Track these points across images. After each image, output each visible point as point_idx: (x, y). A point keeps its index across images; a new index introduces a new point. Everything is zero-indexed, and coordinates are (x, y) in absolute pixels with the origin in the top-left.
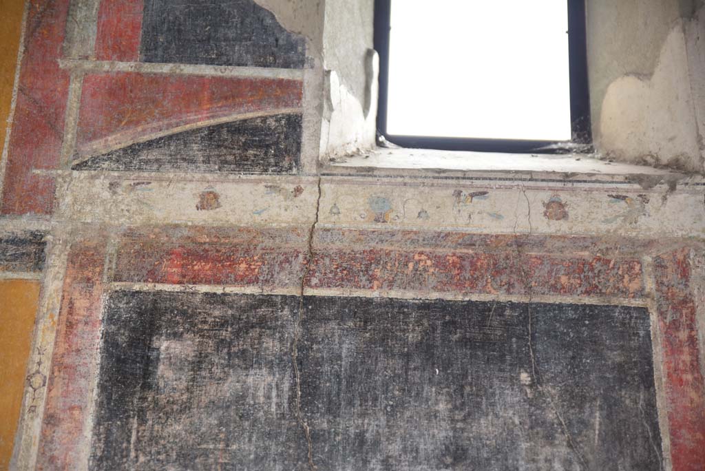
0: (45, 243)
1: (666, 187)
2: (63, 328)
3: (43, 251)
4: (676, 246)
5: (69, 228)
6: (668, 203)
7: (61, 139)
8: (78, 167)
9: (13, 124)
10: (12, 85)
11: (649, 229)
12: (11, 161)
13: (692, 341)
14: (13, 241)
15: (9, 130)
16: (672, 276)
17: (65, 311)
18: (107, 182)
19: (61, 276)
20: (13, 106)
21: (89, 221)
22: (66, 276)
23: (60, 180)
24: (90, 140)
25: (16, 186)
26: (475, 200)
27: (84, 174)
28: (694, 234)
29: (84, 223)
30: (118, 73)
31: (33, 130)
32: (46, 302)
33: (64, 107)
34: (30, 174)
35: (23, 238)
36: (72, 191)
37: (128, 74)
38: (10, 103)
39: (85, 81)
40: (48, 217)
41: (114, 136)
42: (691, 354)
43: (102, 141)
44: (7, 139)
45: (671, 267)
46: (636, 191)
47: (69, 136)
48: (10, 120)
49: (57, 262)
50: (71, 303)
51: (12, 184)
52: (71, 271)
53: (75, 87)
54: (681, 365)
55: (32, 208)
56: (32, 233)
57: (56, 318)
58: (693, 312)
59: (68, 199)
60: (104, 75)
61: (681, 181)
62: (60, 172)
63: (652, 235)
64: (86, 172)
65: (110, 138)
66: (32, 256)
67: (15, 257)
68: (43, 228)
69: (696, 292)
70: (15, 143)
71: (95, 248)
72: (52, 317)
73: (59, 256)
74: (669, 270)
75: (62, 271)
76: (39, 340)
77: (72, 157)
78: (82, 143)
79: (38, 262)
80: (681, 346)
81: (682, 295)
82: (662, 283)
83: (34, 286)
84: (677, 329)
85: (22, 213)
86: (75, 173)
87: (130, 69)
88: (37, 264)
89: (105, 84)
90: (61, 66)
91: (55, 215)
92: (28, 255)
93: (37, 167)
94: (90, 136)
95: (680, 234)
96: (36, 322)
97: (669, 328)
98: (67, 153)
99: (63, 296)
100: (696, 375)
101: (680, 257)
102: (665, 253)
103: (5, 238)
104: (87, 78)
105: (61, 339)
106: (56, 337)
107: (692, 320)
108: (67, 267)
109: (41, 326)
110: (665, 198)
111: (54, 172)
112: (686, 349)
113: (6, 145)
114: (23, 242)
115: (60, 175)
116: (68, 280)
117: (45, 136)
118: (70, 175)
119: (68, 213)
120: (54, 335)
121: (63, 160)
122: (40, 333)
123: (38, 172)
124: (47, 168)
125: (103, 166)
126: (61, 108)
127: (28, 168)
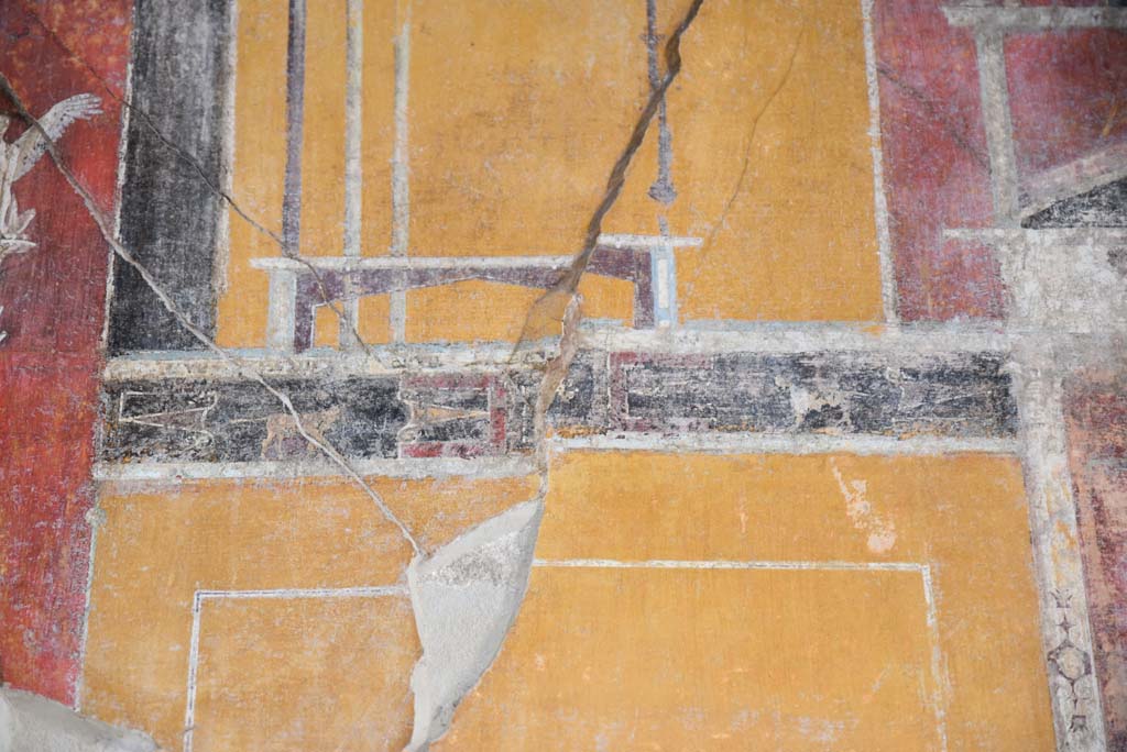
0: (1006, 378)
2: (1097, 555)
3: (1007, 394)
5: (1048, 346)
7: (985, 165)
8: (1034, 222)
9: (883, 141)
10: (862, 62)
12: (895, 213)
14: (941, 373)
15: (877, 154)
17: (1088, 516)
18: (1102, 251)
19: (1059, 444)
20: (874, 104)
21: (1086, 331)
22: (1069, 445)
23: (1004, 249)
24: (1045, 166)
25: (918, 263)
27: (1050, 235)
29: (1077, 336)
30: (1071, 30)
31: (924, 151)
32: (1042, 498)
33: (976, 102)
34: (940, 240)
35: (959, 367)
36: (1035, 272)
37: (1091, 31)
38: (866, 98)
39: (1008, 49)
40: (998, 324)
41: (1093, 158)
43: (1071, 167)
44: (878, 169)
47: (1002, 160)
48: (874, 132)
49: (1042, 414)
50: (1096, 499)
51: (909, 259)
52: (1077, 433)
53: (989, 61)
55: (961, 307)
56: (976, 359)
57: (1073, 532)
59: (1032, 287)
60: (1042, 35)
62: (999, 232)
64: (1054, 231)
65: (1085, 162)
66: (989, 404)
67: (954, 408)
68: (994, 347)
70: (898, 177)
71: (1114, 386)
72: (1064, 528)
73: (1044, 403)
75: (1059, 434)
76: (1051, 578)
77: (1016, 203)
78: (1031, 174)
79: (1004, 416)
83: (1008, 466)
85: (943, 317)
86: (1031, 234)
87: (1094, 23)
88: (1002, 420)
89: (1050, 53)
90: (952, 21)
91: (1012, 320)
92: (980, 402)
93: (951, 224)
94: (1043, 158)
96: (1033, 541)
98: (1006, 193)
99: (1075, 486)
103: (924, 370)
104: (1009, 42)
105: (1097, 574)
106: (1086, 571)
108: (1067, 427)
109: (1046, 548)
111: (986, 233)
113: (878, 182)
114: (959, 377)
115: (1001, 240)
116: (1076, 453)
117: (952, 161)
118: (1022, 238)
119: (1037, 316)
120: (1079, 566)
121: (1001, 208)
122: (1048, 563)
123: (954, 233)
124: (972, 225)
125: (1086, 218)
126: (970, 108)
127: (932, 227)
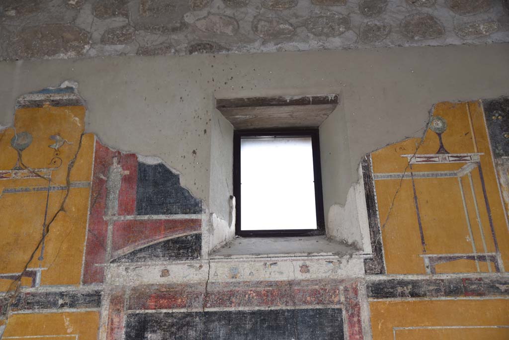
0: (101, 295)
1: (348, 256)
2: (109, 331)
3: (100, 298)
4: (353, 282)
5: (110, 288)
6: (349, 263)
7: (106, 250)
8: (112, 262)
9: (87, 246)
10: (85, 229)
11: (342, 275)
12: (86, 261)
13: (359, 321)
14: (88, 295)
15: (85, 248)
16: (351, 294)
17: (110, 324)
18: (124, 268)
19: (108, 309)
20: (86, 238)
21: (118, 285)
22: (109, 308)
23: (106, 268)
24: (117, 250)
25: (89, 272)
26: (272, 266)
27: (115, 265)
28: (360, 276)
29: (116, 286)
30: (127, 220)
31: (94, 247)
32: (102, 320)
33: (106, 236)
34: (94, 267)
35: (92, 293)
36: (111, 272)
37: (131, 220)
38: (85, 236)
39: (114, 225)
40: (102, 284)
41: (126, 248)
42: (359, 327)
43: (122, 250)
44: (84, 252)
45: (351, 290)
46: (336, 259)
47: (109, 249)
48: (85, 244)
49: (106, 303)
50: (112, 320)
51: (87, 271)
52: (112, 306)
53: (110, 227)
54: (355, 332)
55: (95, 281)
56: (96, 291)
57: (106, 327)
58: (359, 309)
59: (109, 276)
60: (121, 222)
61: (354, 254)
62: (105, 264)
63: (344, 277)
64: (116, 264)
65: (125, 249)
66: (96, 301)
67: (89, 302)
68: (100, 289)
69: (360, 301)
70: (88, 253)
71: (121, 296)
72: (105, 326)
73: (107, 300)
74: (350, 292)
75: (108, 307)
76: (100, 336)
77: (110, 258)
78: (114, 252)
79: (98, 303)
80: (355, 324)
81: (355, 302)
82: (347, 298)
83: (97, 313)
84: (353, 317)
85: (91, 283)
86: (112, 265)
87: (132, 219)
88: (98, 304)
89: (122, 226)
90: (105, 219)
91: (104, 283)
92: (95, 300)
93: (96, 263)
94: (117, 248)
95: (354, 276)
96: (99, 329)
97: (350, 316)
98: (108, 256)
99: (109, 318)
100: (360, 336)
101: (354, 286)
102: (348, 285)
103: (85, 294)
104: (114, 224)
105: (109, 335)
106: (107, 335)
107: (359, 313)
108: (110, 305)
109: (101, 330)
110: (348, 261)
111: (103, 265)
112: (357, 325)
113: (84, 255)
114: (92, 295)
115: (105, 266)
116: (110, 311)
117: (99, 249)
118: (110, 265)
119: (109, 282)
120: (106, 334)
121: (107, 259)
122: (100, 333)
123: (97, 265)
124: (101, 263)
125: (123, 261)
126: (105, 237)
127: (93, 264)
